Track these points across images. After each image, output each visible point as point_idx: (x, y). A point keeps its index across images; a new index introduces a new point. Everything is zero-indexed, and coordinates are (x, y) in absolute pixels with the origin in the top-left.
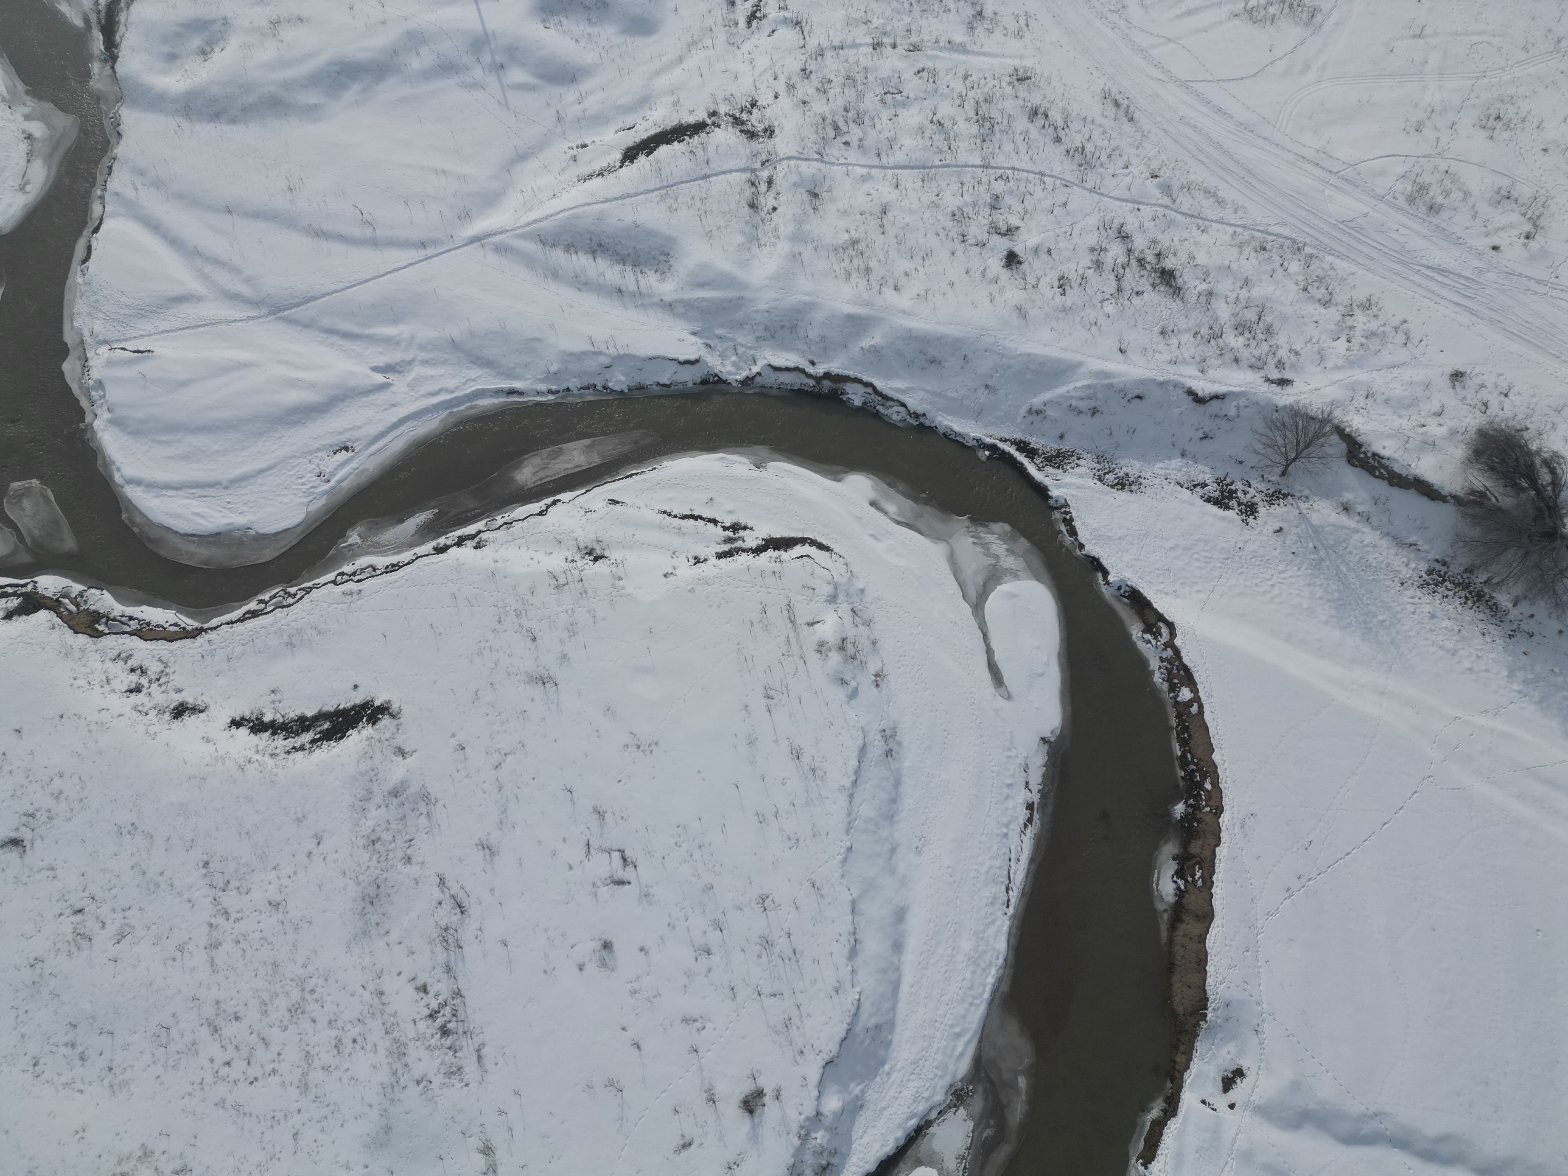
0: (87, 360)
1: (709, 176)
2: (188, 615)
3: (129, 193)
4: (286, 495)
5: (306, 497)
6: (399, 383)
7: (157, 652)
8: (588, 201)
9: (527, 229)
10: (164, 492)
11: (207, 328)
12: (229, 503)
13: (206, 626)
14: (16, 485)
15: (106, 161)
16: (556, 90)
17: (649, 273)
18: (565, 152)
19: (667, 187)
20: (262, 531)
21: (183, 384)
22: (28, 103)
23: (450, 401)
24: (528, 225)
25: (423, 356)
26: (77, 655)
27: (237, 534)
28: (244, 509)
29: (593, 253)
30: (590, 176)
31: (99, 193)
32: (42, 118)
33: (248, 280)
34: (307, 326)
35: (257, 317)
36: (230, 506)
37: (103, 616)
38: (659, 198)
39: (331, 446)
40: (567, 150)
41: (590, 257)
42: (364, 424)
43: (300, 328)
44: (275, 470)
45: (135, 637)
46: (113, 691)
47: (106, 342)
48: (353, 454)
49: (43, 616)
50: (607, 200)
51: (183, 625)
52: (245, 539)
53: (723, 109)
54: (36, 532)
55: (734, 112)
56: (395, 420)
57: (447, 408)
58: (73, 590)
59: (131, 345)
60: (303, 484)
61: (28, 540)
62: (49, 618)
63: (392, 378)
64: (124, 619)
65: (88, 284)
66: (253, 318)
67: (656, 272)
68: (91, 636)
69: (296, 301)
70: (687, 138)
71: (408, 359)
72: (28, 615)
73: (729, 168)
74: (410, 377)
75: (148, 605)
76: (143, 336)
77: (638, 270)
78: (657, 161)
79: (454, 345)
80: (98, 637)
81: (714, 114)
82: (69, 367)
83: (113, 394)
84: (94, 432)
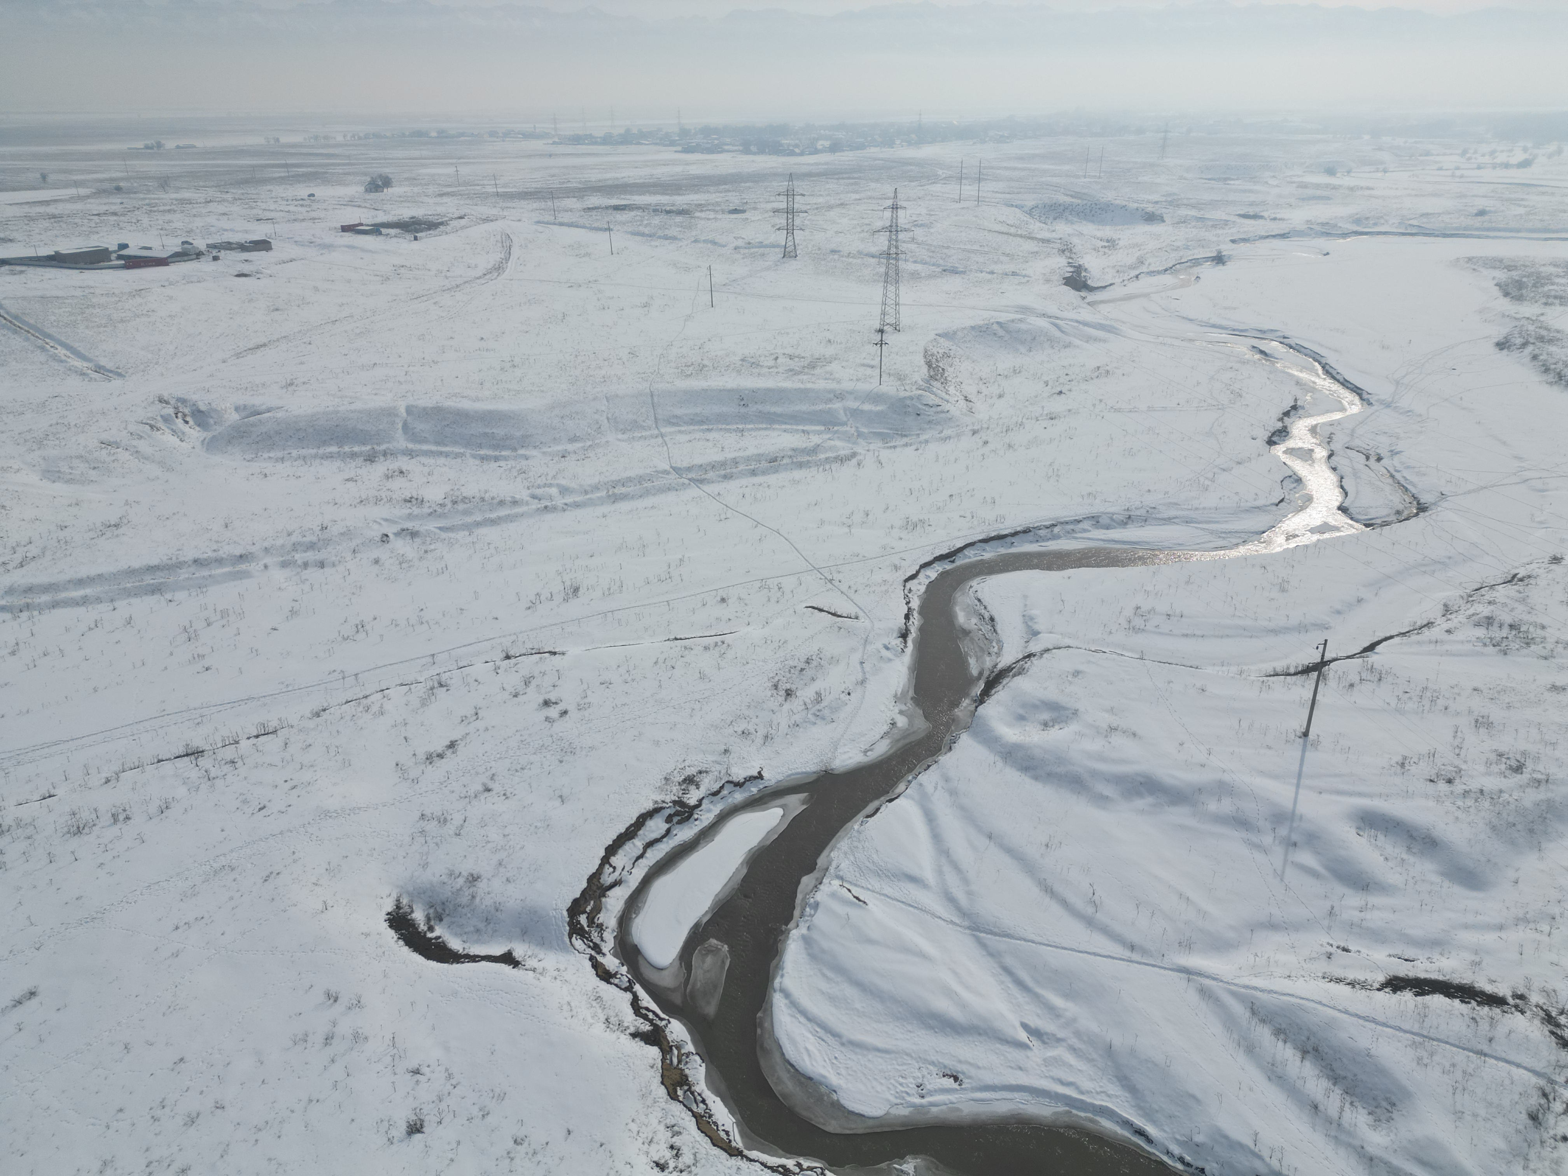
0: (820, 883)
1: (1485, 1055)
2: (742, 1134)
3: (929, 788)
4: (881, 1084)
5: (896, 1097)
6: (1038, 1052)
7: (698, 1146)
8: (1324, 1001)
9: (1243, 990)
10: (798, 1016)
11: (916, 911)
12: (836, 1058)
13: (746, 1152)
14: (713, 941)
15: (929, 761)
16: (1340, 889)
17: (1360, 1109)
18: (1322, 945)
19: (1424, 1036)
20: (843, 1102)
21: (870, 941)
22: (908, 705)
23: (1076, 1100)
24: (1246, 987)
25: (1074, 1041)
26: (649, 1102)
27: (823, 1089)
28: (843, 1072)
29: (1304, 1053)
30: (1339, 980)
31: (910, 778)
32: (910, 717)
33: (970, 893)
34: (991, 955)
35: (957, 925)
36: (834, 1061)
37: (688, 1085)
38: (1409, 1043)
39: (945, 1067)
40: (1325, 944)
41: (1299, 1055)
42: (985, 1068)
43: (985, 953)
44: (888, 1056)
45: (694, 1119)
46: (647, 1153)
47: (842, 878)
48: (958, 1087)
49: (654, 1052)
50: (1346, 1012)
51: (731, 1138)
52: (825, 1098)
53: (1535, 998)
54: (699, 984)
55: (1550, 1009)
56: (1014, 1083)
57: (1067, 1105)
58: (686, 1047)
59: (856, 891)
60: (901, 1084)
61: (689, 987)
62: (656, 1057)
63: (1035, 1043)
64: (699, 1098)
65: (859, 832)
66: (952, 922)
67: (1370, 1114)
68: (669, 1094)
69: (996, 930)
70: (1474, 1003)
71: (1059, 1036)
72: (646, 1043)
73: (1518, 1061)
74: (1051, 1053)
75: (722, 1100)
76: (868, 889)
77: (1348, 1098)
78: (1425, 1007)
79: (1109, 1051)
80: (672, 1099)
81: (1522, 997)
82: (807, 881)
83: (820, 919)
84: (787, 937)
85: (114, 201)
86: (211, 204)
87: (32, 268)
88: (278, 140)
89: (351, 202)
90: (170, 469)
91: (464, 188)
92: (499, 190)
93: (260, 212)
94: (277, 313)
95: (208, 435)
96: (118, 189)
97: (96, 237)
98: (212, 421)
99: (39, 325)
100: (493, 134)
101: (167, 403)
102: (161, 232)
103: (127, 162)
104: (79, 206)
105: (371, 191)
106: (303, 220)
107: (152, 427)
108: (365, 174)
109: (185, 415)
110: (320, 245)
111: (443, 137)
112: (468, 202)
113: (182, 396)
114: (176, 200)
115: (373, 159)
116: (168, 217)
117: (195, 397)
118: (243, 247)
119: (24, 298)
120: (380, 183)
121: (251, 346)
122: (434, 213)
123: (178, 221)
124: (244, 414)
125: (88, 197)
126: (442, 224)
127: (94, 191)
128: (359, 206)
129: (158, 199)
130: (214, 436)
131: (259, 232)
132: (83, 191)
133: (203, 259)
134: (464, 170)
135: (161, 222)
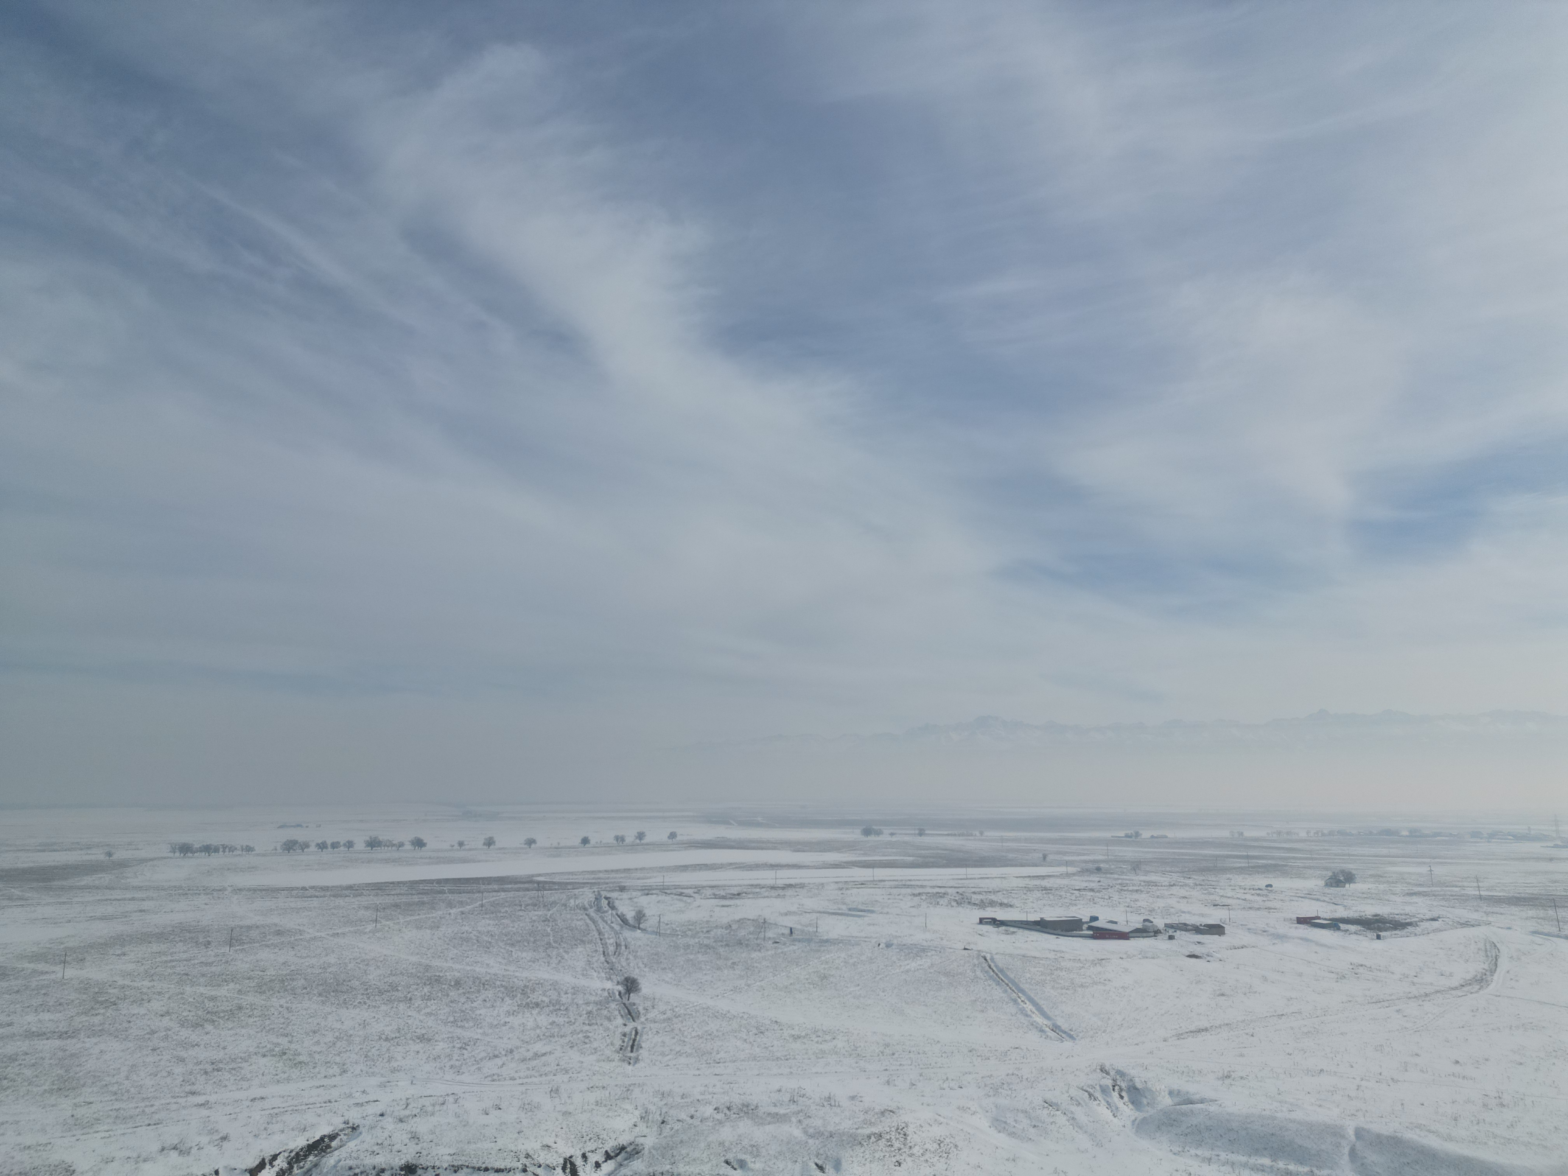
85: (1093, 879)
86: (1174, 887)
87: (1021, 930)
88: (1242, 834)
89: (1309, 895)
90: (1100, 1145)
91: (1439, 889)
92: (1482, 893)
93: (1218, 898)
94: (1224, 998)
95: (1140, 1115)
96: (1099, 869)
97: (1074, 908)
98: (1145, 1101)
99: (1016, 980)
100: (1476, 835)
101: (1108, 1073)
102: (1128, 909)
103: (1109, 848)
104: (1065, 882)
105: (1332, 886)
106: (1259, 909)
107: (1090, 1095)
108: (1326, 869)
109: (1121, 1090)
110: (1273, 934)
111: (1416, 836)
112: (1444, 903)
113: (1122, 1069)
114: (1144, 882)
115: (1336, 855)
116: (1136, 896)
117: (1133, 1072)
118: (1197, 930)
119: (1010, 955)
120: (1342, 878)
121: (1193, 1028)
122: (1402, 912)
123: (1144, 900)
124: (1177, 1100)
125: (1074, 874)
126: (1410, 924)
127: (1079, 870)
128: (1318, 900)
129: (1129, 880)
130: (1144, 1119)
131: (1214, 917)
132: (1071, 870)
133: (1160, 937)
134: (1438, 871)
135: (1128, 900)
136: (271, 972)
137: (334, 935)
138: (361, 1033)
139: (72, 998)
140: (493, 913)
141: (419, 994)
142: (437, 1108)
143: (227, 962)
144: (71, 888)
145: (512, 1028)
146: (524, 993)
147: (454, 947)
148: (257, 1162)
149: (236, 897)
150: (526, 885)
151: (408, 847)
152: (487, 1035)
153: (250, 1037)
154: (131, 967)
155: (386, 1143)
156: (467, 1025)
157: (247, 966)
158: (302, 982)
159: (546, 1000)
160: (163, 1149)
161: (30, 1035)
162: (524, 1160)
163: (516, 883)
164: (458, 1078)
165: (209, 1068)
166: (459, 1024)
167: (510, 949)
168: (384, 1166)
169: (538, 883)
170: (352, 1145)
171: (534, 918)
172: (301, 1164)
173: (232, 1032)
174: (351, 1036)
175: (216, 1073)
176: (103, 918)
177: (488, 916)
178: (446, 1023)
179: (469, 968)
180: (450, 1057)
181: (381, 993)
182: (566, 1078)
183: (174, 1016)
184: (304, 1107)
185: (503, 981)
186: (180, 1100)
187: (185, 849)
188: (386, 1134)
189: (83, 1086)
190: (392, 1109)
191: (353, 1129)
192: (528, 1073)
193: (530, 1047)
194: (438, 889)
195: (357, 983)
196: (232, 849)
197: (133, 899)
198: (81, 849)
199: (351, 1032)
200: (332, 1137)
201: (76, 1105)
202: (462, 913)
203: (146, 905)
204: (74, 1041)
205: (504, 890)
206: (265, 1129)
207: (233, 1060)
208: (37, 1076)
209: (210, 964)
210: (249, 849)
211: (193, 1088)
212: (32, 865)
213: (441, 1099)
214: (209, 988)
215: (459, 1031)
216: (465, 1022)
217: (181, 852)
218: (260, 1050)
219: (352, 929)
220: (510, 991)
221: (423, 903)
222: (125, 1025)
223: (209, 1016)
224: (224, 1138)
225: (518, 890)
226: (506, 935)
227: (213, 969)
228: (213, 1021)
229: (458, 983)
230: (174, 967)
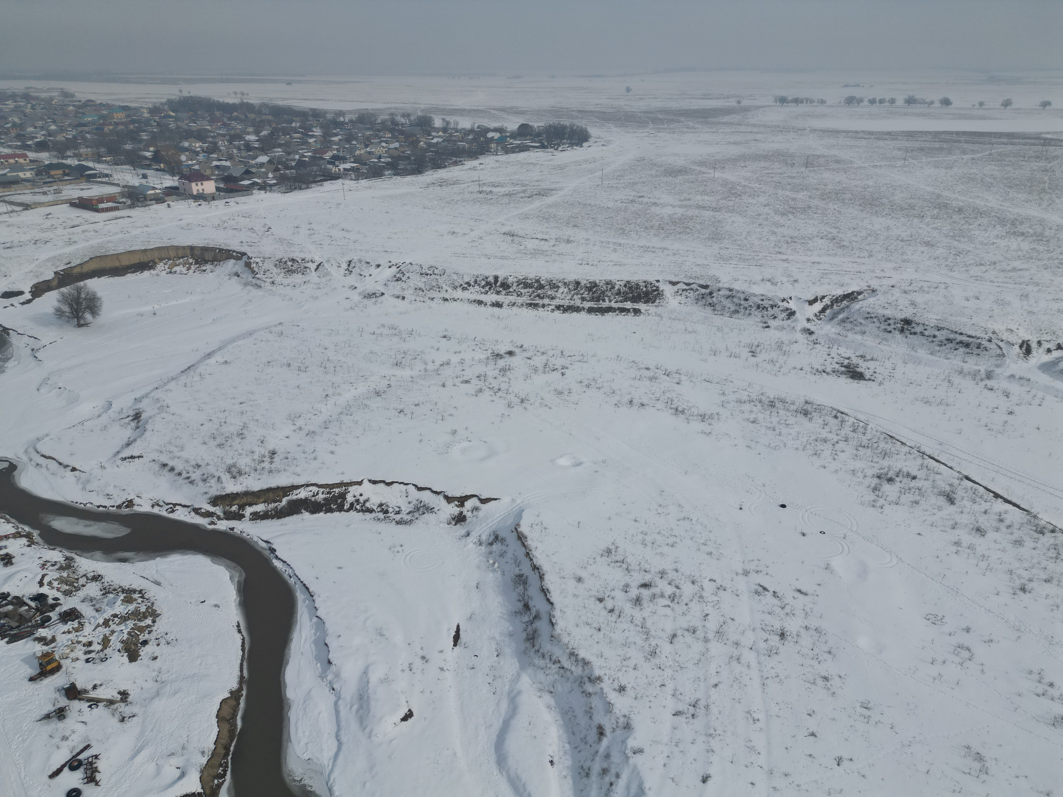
136: (830, 187)
137: (874, 166)
138: (885, 234)
139: (718, 189)
140: (998, 161)
141: (930, 214)
142: (932, 289)
143: (803, 177)
144: (718, 123)
145: (998, 247)
146: (1013, 224)
147: (962, 184)
148: (813, 298)
149: (812, 135)
150: (1034, 141)
151: (937, 104)
152: (978, 249)
153: (814, 225)
154: (749, 174)
155: (893, 304)
156: (962, 240)
157: (816, 181)
158: (849, 196)
159: (1031, 231)
160: (763, 280)
161: (699, 207)
162: (991, 335)
163: (1024, 138)
164: (950, 274)
165: (790, 240)
166: (957, 238)
167: (1008, 190)
168: (890, 317)
169: (1045, 139)
170: (871, 300)
171: (1034, 168)
172: (839, 304)
173: (804, 221)
174: (878, 234)
175: (793, 244)
176: (735, 143)
177: (994, 163)
178: (946, 236)
179: (971, 200)
180: (946, 259)
181: (902, 209)
182: (1036, 289)
183: (772, 207)
184: (843, 273)
185: (998, 213)
186: (773, 255)
187: (783, 100)
188: (894, 298)
189: (724, 238)
190: (900, 284)
191: (873, 291)
192: (1006, 280)
193: (1010, 263)
194: (956, 139)
195: (886, 201)
196: (812, 101)
197: (751, 132)
198: (724, 99)
199: (878, 232)
200: (859, 293)
201: (721, 248)
202: (973, 159)
203: (759, 136)
204: (720, 213)
205: (1012, 144)
206: (819, 280)
207: (804, 238)
208: (702, 229)
209: (793, 178)
210: (822, 102)
211: (780, 250)
212: (698, 107)
213: (935, 285)
214: (792, 192)
215: (956, 243)
216: (962, 238)
217: (780, 102)
218: (820, 235)
219: (887, 163)
220: (1002, 221)
221: (942, 149)
222: (745, 208)
223: (791, 209)
224: (796, 281)
225: (1025, 144)
226: (1007, 179)
227: (795, 181)
228: (794, 213)
229: (960, 210)
230: (773, 177)
